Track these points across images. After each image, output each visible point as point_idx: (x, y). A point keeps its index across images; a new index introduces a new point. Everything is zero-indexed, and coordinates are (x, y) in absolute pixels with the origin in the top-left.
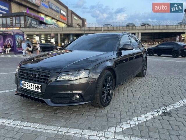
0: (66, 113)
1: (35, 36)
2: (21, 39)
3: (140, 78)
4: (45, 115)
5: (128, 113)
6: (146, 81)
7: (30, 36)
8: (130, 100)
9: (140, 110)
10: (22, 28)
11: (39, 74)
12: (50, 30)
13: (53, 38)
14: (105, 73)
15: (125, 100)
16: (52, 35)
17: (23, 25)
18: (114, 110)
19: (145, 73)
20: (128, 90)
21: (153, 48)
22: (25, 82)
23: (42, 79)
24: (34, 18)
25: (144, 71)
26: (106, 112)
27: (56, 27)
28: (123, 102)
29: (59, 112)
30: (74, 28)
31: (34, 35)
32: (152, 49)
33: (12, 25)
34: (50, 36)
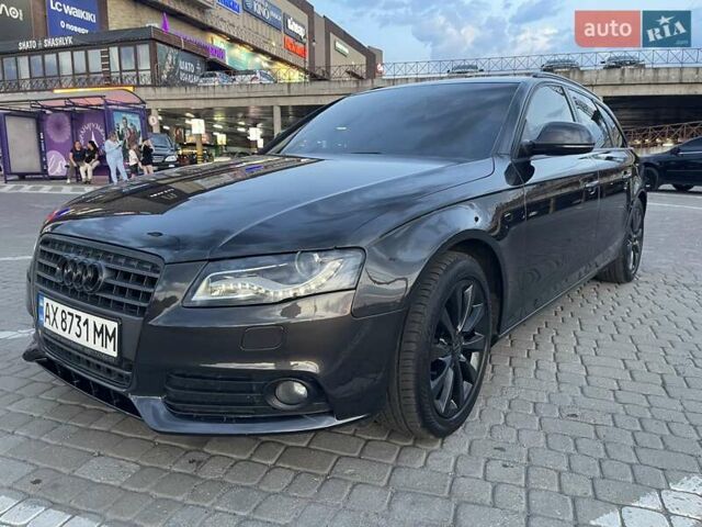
0: (249, 460)
1: (190, 118)
2: (135, 128)
3: (612, 287)
4: (143, 467)
5: (566, 478)
6: (643, 300)
7: (173, 117)
8: (570, 400)
9: (631, 465)
10: (145, 86)
11: (111, 266)
12: (243, 92)
13: (255, 126)
14: (449, 268)
15: (546, 400)
16: (253, 112)
17: (146, 78)
18: (488, 460)
19: (634, 264)
20: (560, 349)
21: (656, 157)
22: (56, 305)
23: (122, 291)
24: (185, 50)
25: (629, 254)
26: (451, 469)
27: (265, 81)
28: (535, 411)
29: (215, 452)
30: (333, 85)
31: (188, 114)
32: (652, 161)
33: (109, 78)
34: (245, 118)
